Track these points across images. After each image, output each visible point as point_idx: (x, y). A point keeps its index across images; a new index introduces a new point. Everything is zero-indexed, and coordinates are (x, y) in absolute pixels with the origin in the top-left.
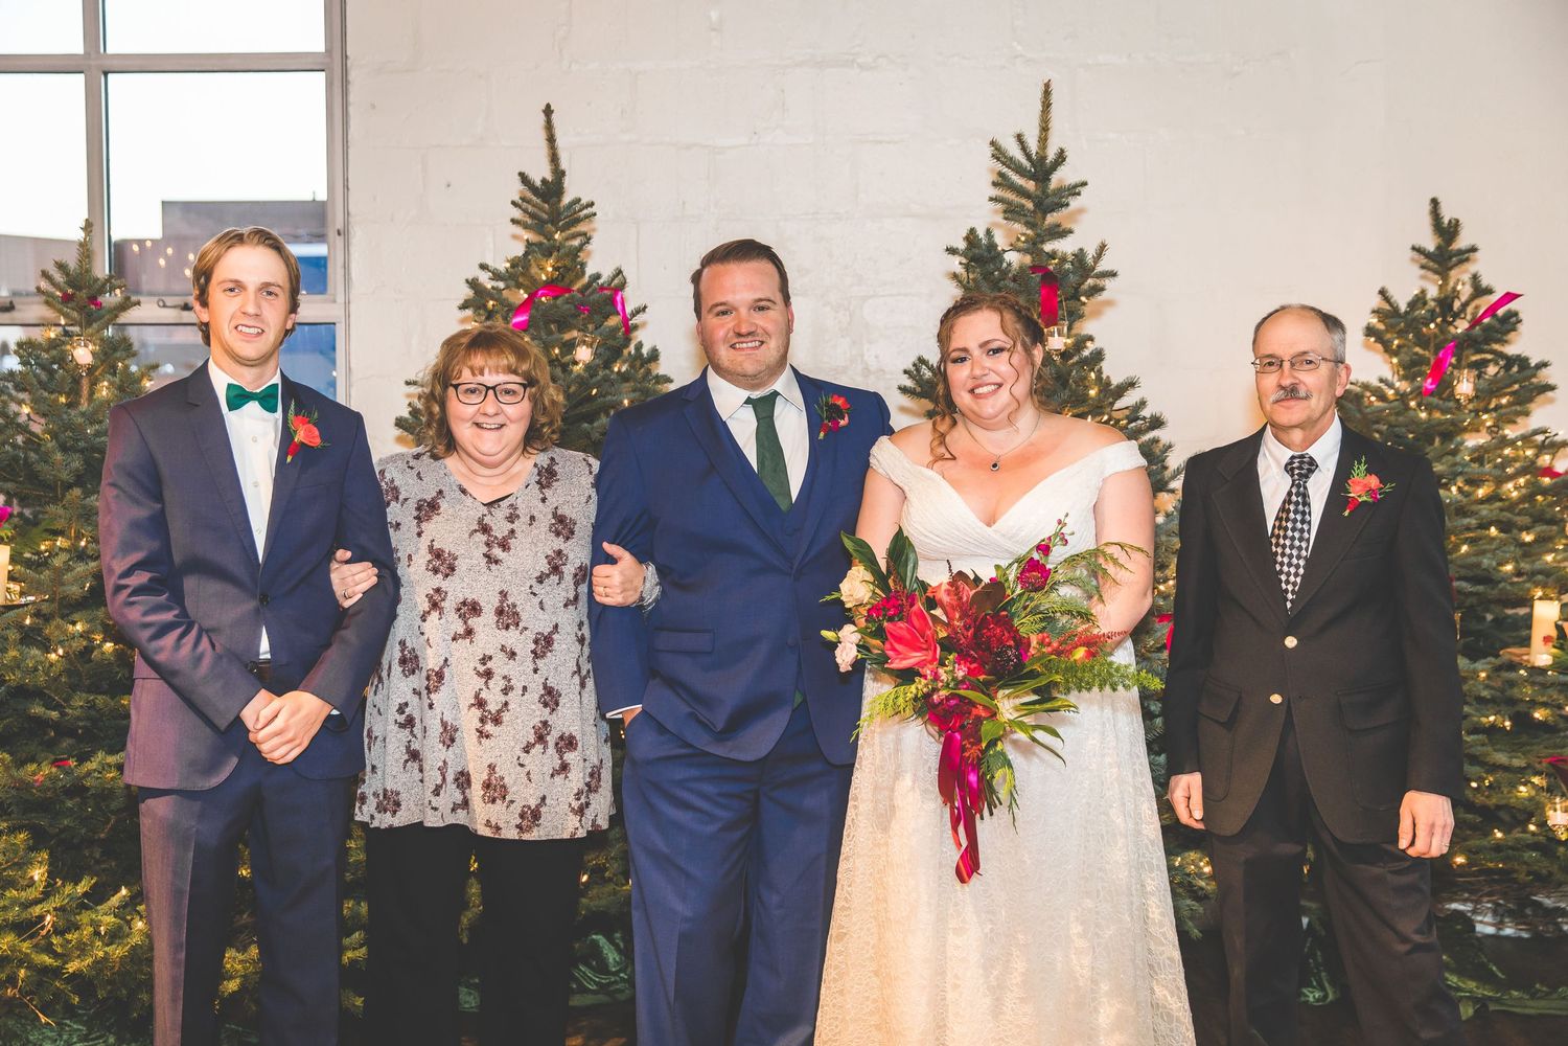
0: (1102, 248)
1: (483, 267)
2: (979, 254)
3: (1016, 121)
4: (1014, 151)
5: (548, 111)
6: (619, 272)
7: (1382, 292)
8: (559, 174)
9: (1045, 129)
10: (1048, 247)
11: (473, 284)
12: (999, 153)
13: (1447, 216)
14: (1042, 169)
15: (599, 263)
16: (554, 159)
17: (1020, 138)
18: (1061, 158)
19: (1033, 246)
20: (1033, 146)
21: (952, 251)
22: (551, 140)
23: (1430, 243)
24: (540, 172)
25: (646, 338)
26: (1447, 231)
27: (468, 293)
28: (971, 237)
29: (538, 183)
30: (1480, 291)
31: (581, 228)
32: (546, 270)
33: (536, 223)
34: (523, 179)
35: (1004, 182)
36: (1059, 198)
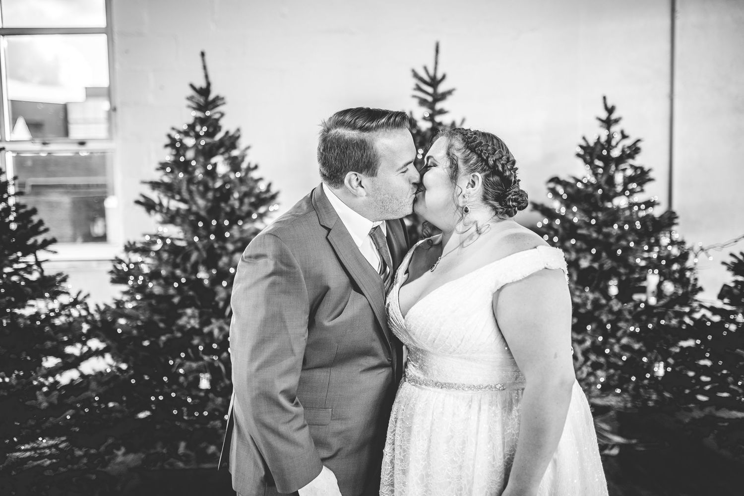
0: (463, 121)
1: (173, 129)
3: (423, 61)
4: (423, 74)
5: (203, 54)
6: (238, 130)
8: (209, 84)
9: (436, 63)
10: (438, 119)
11: (169, 136)
12: (416, 75)
13: (609, 103)
14: (434, 82)
15: (228, 126)
16: (207, 77)
17: (425, 68)
18: (444, 77)
19: (431, 118)
20: (431, 72)
22: (205, 68)
23: (604, 115)
24: (201, 83)
25: (251, 159)
26: (610, 111)
27: (167, 141)
29: (200, 87)
30: (624, 136)
31: (220, 109)
33: (201, 108)
34: (192, 86)
35: (419, 88)
36: (443, 96)
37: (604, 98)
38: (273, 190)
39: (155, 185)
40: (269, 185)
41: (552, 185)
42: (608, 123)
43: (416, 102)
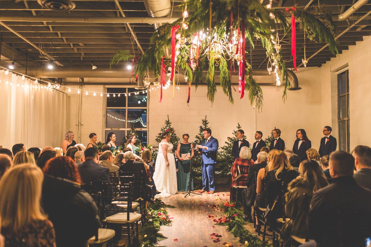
0: (210, 127)
2: (201, 127)
3: (204, 118)
4: (204, 120)
5: (168, 115)
6: (173, 128)
7: (234, 130)
8: (169, 120)
9: (206, 118)
10: (206, 127)
11: (162, 129)
13: (239, 124)
14: (206, 121)
15: (171, 127)
16: (168, 119)
17: (204, 119)
18: (207, 121)
19: (205, 127)
20: (205, 120)
21: (199, 127)
22: (168, 117)
23: (238, 126)
24: (167, 120)
25: (175, 133)
26: (239, 125)
27: (161, 129)
28: (200, 126)
29: (167, 121)
31: (170, 124)
32: (168, 128)
33: (167, 124)
34: (166, 121)
35: (204, 123)
36: (208, 123)
37: (238, 123)
38: (179, 138)
39: (159, 137)
40: (178, 137)
41: (228, 139)
42: (239, 127)
43: (203, 124)
